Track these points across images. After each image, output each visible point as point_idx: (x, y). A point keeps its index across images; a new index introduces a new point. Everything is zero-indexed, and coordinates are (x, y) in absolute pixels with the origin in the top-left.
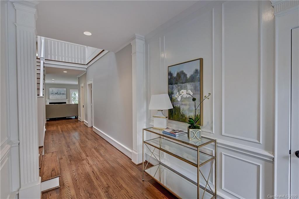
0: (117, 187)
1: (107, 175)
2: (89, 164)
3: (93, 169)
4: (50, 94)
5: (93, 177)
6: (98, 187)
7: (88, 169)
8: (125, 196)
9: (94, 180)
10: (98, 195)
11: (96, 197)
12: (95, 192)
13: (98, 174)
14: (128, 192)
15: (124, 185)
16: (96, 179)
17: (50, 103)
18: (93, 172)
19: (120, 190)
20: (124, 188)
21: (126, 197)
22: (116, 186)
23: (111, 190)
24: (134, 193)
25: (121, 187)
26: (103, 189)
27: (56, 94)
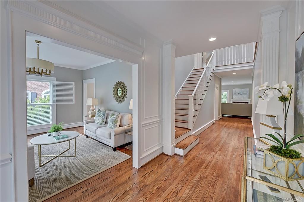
0: (211, 184)
1: (216, 171)
2: (214, 156)
3: (212, 160)
4: (233, 94)
5: (205, 165)
6: (200, 172)
7: (209, 158)
8: (208, 192)
9: (203, 167)
10: (193, 175)
11: (191, 176)
12: (194, 173)
13: (211, 165)
14: (214, 193)
15: (218, 188)
16: (205, 167)
17: (233, 102)
18: (209, 162)
19: (210, 186)
20: (215, 188)
21: (207, 194)
22: (211, 182)
23: (204, 180)
24: (218, 198)
25: (214, 186)
26: (201, 175)
27: (239, 94)
